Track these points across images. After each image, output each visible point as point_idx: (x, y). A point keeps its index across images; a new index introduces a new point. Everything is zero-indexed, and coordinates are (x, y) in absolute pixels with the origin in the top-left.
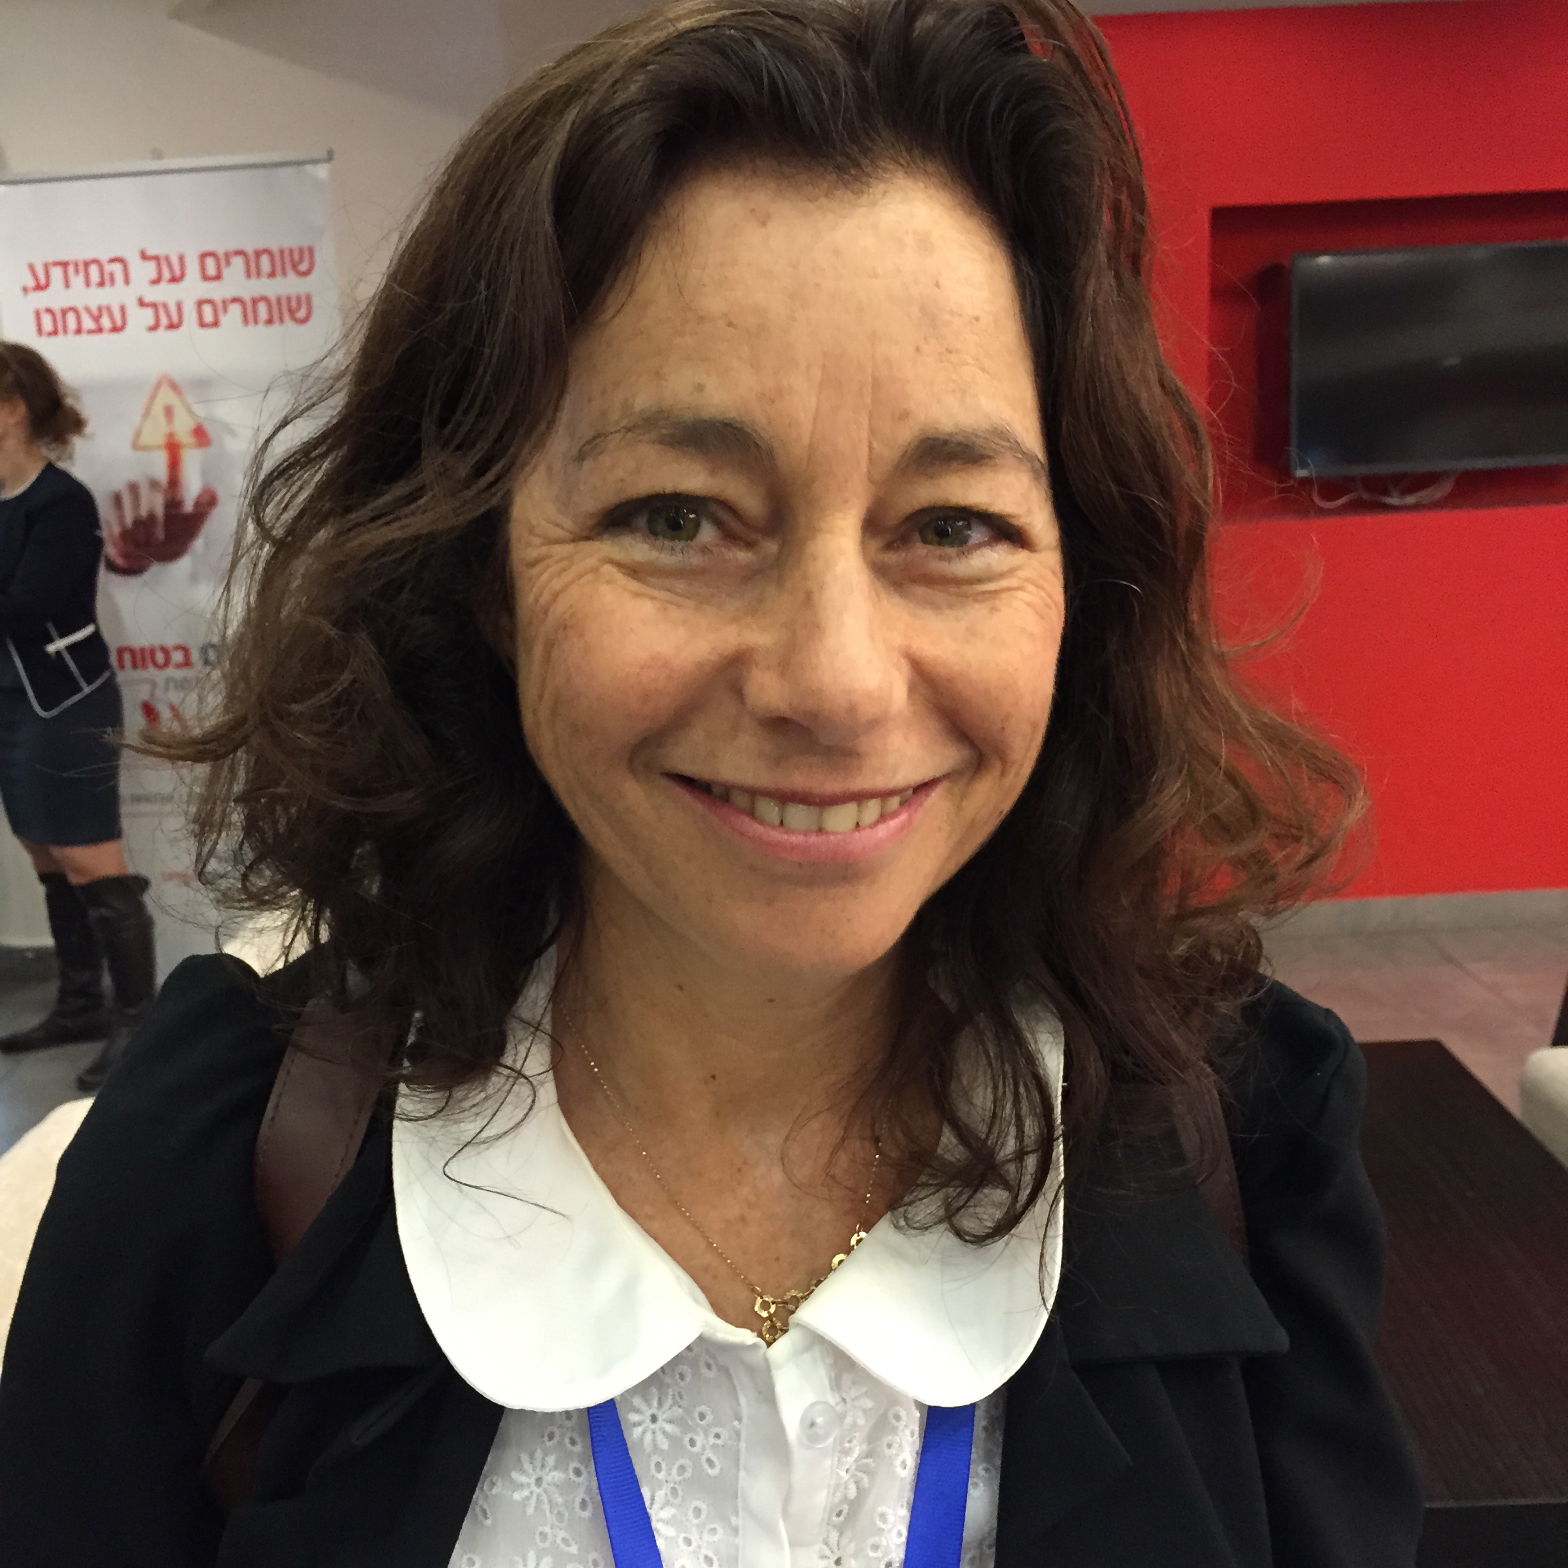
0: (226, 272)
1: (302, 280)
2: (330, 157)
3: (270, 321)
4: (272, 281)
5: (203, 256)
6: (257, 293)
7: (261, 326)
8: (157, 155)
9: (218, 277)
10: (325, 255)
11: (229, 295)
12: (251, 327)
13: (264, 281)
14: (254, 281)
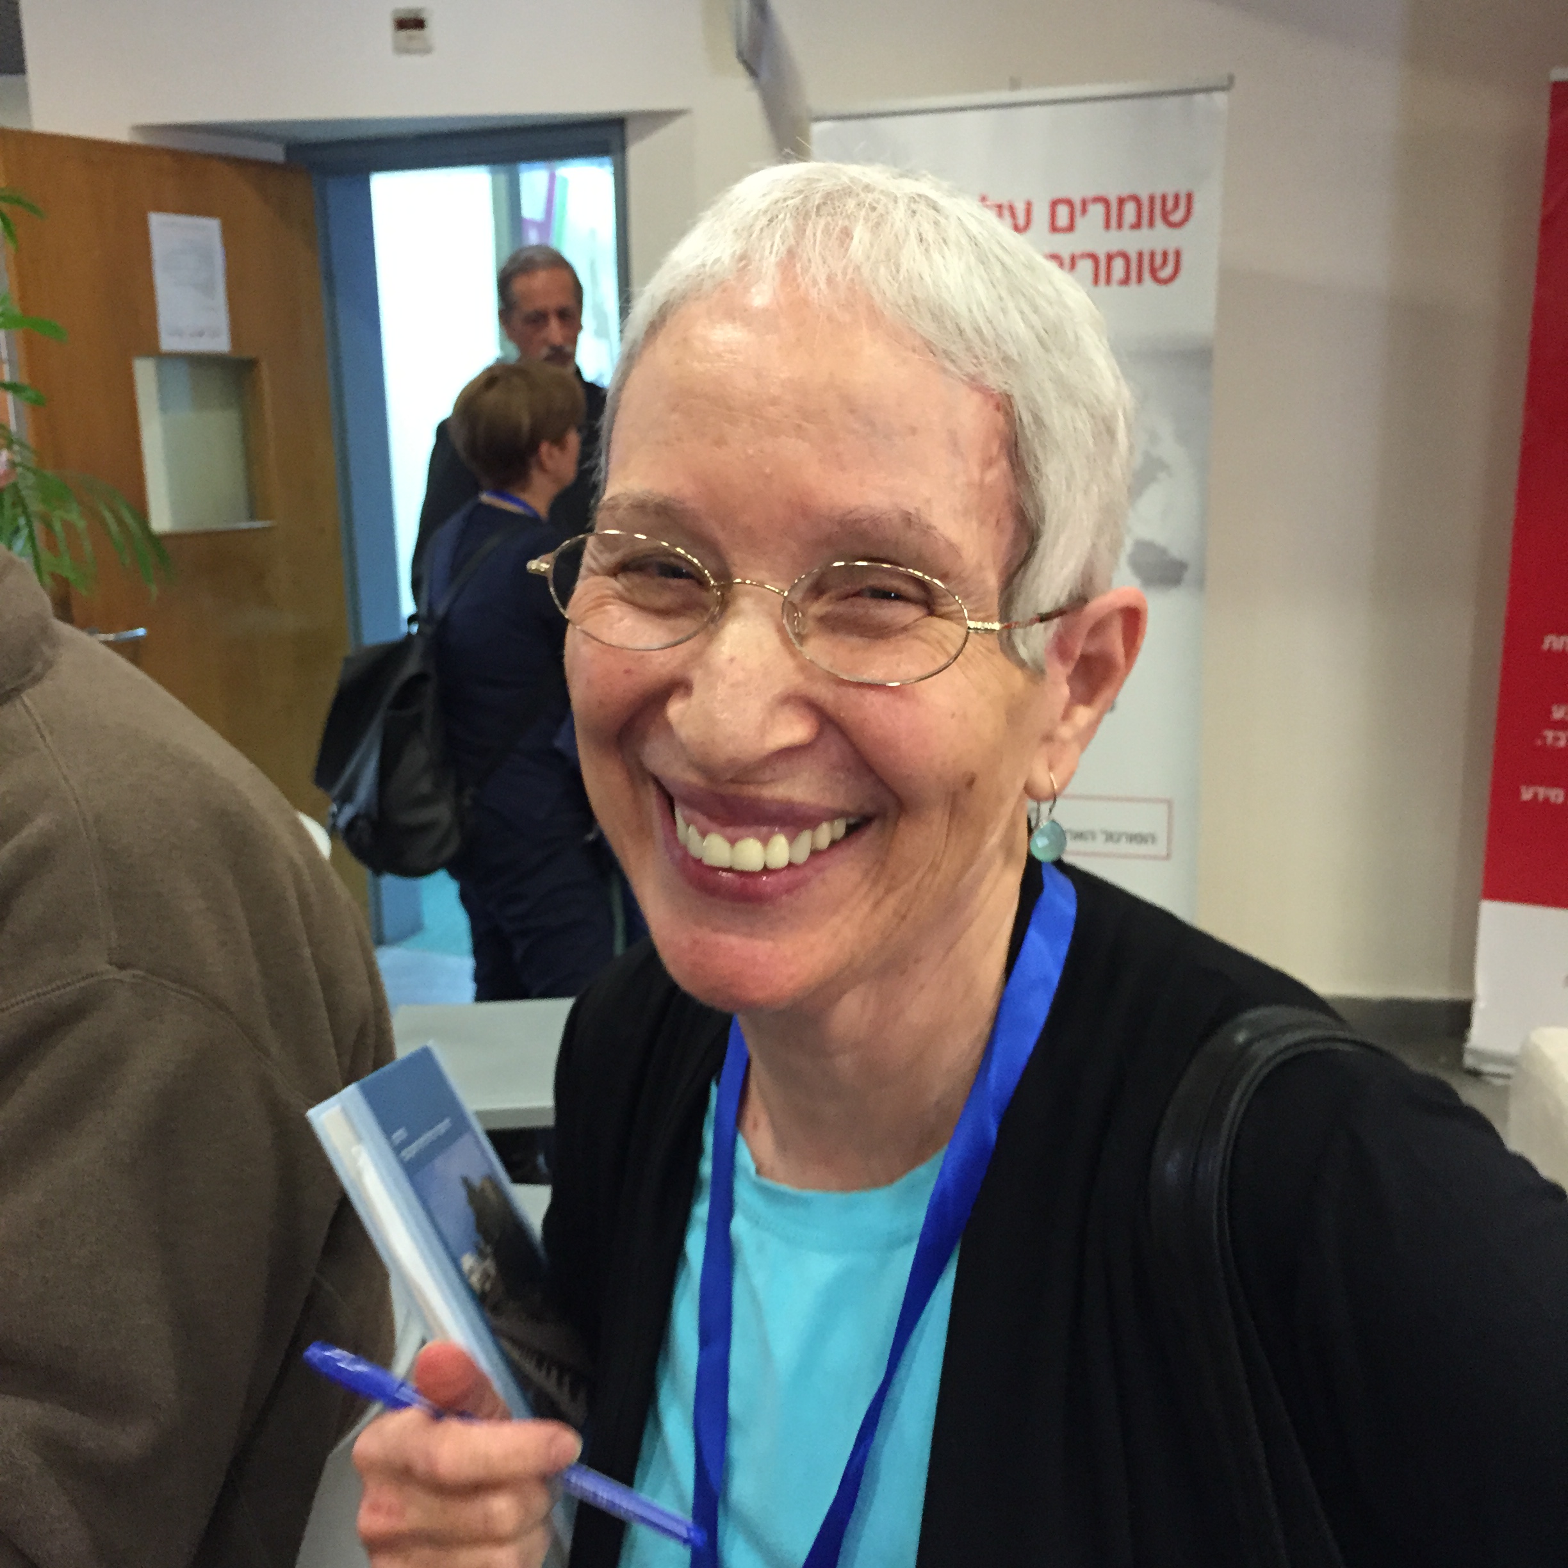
0: (1080, 222)
1: (1175, 232)
2: (1227, 86)
3: (1126, 281)
4: (1136, 233)
5: (1054, 204)
6: (1114, 248)
7: (1115, 288)
8: (1015, 84)
9: (1071, 228)
10: (1207, 205)
11: (1079, 249)
12: (1102, 288)
13: (1126, 231)
14: (1114, 233)
